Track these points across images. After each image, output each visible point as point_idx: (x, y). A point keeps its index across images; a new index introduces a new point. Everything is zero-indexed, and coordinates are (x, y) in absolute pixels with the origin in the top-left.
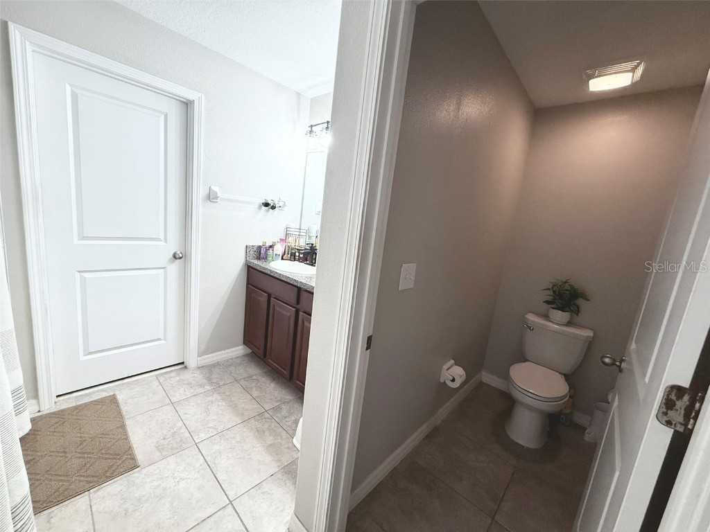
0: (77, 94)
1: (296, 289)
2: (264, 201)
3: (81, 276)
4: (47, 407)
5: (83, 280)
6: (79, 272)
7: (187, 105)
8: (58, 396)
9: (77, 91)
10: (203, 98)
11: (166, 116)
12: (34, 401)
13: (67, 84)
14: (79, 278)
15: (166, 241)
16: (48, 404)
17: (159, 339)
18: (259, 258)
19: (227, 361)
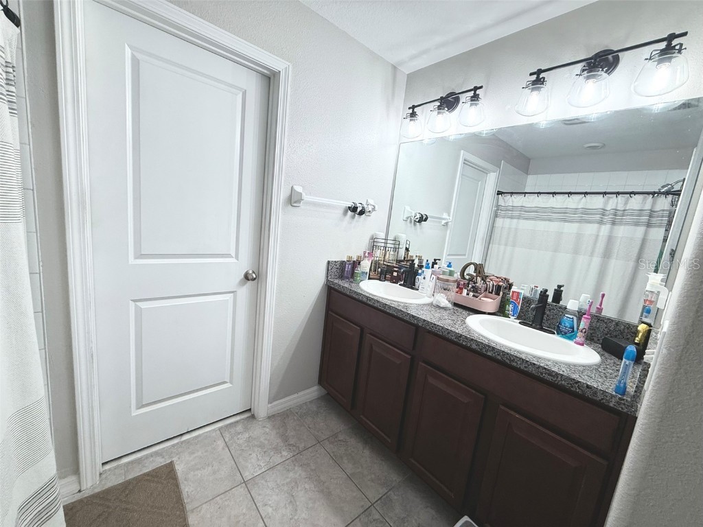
0: (139, 60)
1: (414, 328)
2: (350, 204)
3: (136, 306)
4: (89, 485)
5: (139, 312)
6: (134, 301)
7: (270, 80)
8: (103, 464)
9: (139, 56)
10: (290, 69)
11: (244, 93)
12: (74, 478)
13: (126, 45)
14: (133, 308)
15: (237, 257)
16: (91, 481)
17: (224, 383)
18: (342, 277)
19: (300, 407)
